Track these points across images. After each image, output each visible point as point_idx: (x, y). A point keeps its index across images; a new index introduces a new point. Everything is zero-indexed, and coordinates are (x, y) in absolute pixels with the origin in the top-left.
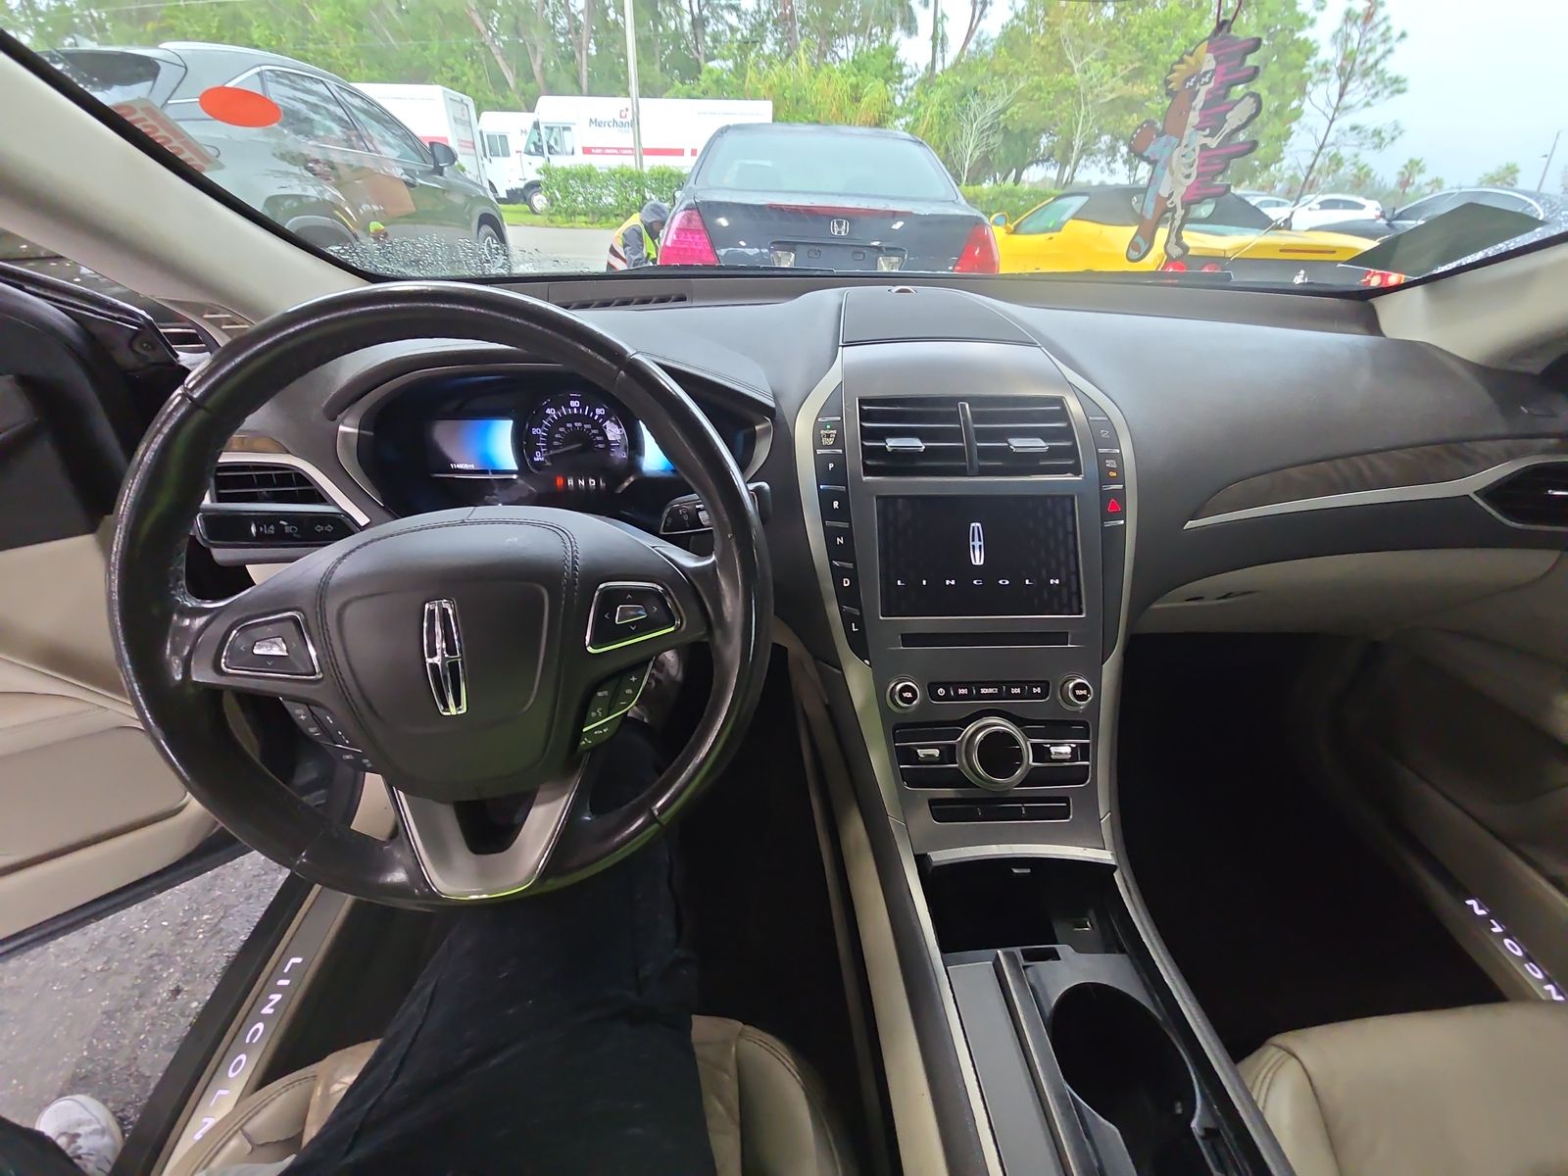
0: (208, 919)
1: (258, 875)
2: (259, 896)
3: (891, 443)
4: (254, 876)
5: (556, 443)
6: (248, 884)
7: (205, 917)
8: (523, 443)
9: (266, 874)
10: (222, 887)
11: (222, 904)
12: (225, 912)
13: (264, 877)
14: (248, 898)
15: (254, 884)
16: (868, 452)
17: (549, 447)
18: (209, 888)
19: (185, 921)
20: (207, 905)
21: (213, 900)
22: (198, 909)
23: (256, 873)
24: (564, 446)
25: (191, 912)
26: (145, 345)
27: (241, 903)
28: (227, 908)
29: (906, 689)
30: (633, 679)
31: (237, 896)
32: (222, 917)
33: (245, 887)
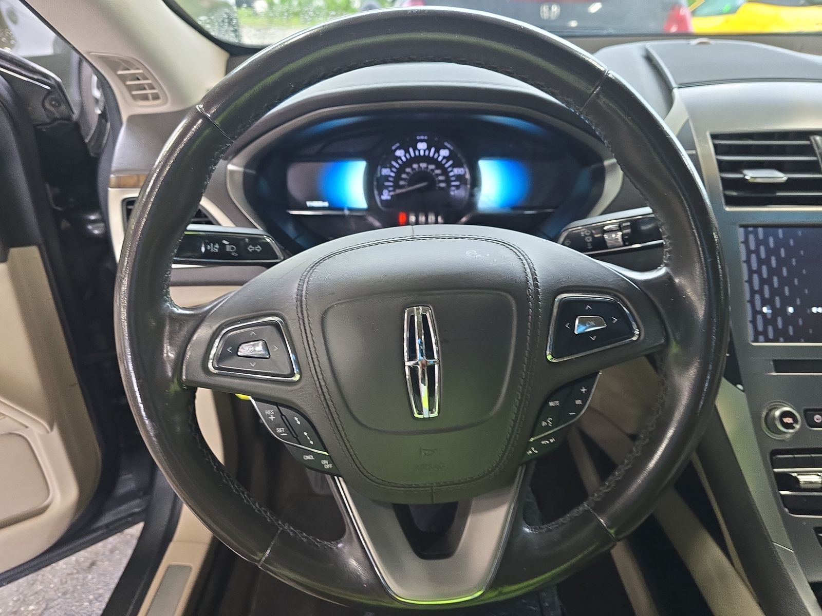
0: (33, 610)
1: (72, 574)
2: (73, 592)
3: (750, 175)
4: (69, 574)
5: (402, 183)
6: (64, 580)
7: (31, 608)
8: (372, 184)
9: (78, 572)
10: (42, 582)
11: (44, 598)
12: (47, 605)
13: (76, 576)
14: (64, 594)
15: (69, 582)
16: (727, 184)
17: (396, 186)
18: (32, 582)
19: (14, 610)
20: (32, 598)
21: (36, 593)
22: (24, 600)
23: (69, 571)
24: (410, 184)
25: (19, 602)
26: (53, 103)
27: (59, 597)
28: (48, 601)
29: (785, 414)
30: (584, 390)
31: (55, 591)
32: (45, 609)
33: (62, 584)
